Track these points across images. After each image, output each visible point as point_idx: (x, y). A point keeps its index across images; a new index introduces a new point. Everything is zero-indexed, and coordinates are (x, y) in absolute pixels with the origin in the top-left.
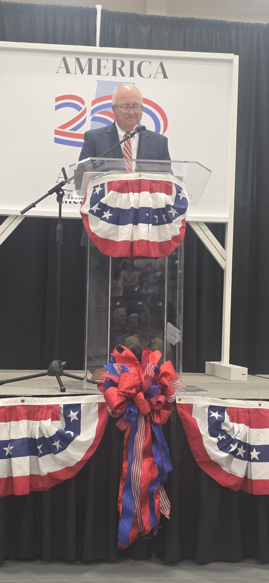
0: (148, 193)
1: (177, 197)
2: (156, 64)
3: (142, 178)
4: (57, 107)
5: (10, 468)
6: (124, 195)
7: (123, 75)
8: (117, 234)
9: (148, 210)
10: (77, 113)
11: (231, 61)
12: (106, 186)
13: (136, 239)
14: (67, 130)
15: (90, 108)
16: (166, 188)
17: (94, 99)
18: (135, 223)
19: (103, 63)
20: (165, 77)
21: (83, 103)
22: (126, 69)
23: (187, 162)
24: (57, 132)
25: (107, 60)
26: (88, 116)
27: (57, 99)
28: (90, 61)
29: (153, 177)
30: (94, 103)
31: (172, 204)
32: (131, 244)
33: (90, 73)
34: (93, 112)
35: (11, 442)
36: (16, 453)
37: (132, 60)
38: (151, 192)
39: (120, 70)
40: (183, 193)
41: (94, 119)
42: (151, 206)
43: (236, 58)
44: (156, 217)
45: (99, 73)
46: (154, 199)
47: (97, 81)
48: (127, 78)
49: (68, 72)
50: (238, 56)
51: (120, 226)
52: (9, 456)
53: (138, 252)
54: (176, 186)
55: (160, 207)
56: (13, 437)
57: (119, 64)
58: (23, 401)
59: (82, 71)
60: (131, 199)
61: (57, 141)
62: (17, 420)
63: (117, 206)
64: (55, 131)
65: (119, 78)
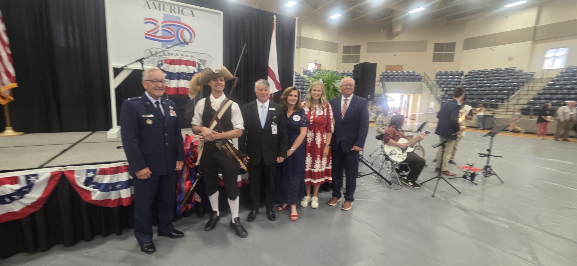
0: (184, 66)
1: (199, 68)
2: (189, 10)
3: (182, 59)
4: (145, 23)
5: (120, 194)
6: (173, 66)
7: (175, 13)
8: (169, 84)
9: (185, 73)
10: (154, 26)
11: (220, 14)
12: (164, 62)
13: (179, 86)
14: (151, 33)
15: (160, 25)
16: (193, 64)
17: (162, 21)
18: (179, 79)
19: (166, 6)
20: (193, 16)
21: (157, 22)
22: (176, 10)
23: (202, 53)
24: (146, 34)
25: (167, 5)
26: (160, 28)
27: (145, 19)
28: (159, 4)
29: (187, 58)
30: (162, 23)
31: (196, 71)
32: (177, 89)
33: (160, 10)
34: (163, 27)
35: (119, 183)
36: (122, 188)
37: (179, 7)
38: (186, 65)
39: (174, 11)
40: (201, 67)
41: (163, 30)
42: (186, 72)
43: (222, 13)
44: (189, 77)
45: (164, 10)
46: (188, 68)
47: (164, 14)
48: (177, 15)
49: (149, 8)
50: (222, 12)
51: (171, 81)
52: (119, 189)
53: (181, 92)
54: (198, 63)
55: (191, 72)
56: (120, 181)
57: (173, 8)
58: (124, 164)
59: (156, 8)
60: (176, 68)
61: (146, 38)
62: (122, 172)
63: (170, 71)
64: (145, 33)
65: (173, 14)
